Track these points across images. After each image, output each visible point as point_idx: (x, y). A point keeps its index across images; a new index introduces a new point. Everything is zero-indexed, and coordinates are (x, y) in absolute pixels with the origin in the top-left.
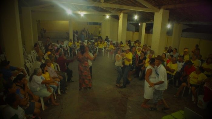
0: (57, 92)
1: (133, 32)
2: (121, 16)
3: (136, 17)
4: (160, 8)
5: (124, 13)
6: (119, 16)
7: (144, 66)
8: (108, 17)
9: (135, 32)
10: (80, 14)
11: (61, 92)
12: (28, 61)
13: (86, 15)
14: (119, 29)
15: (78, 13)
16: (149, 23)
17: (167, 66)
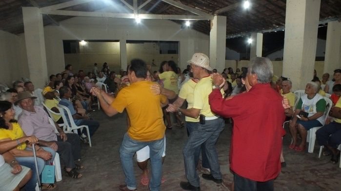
1: (237, 61)
2: (214, 20)
3: (247, 4)
5: (219, 14)
6: (210, 21)
8: (188, 24)
9: (240, 59)
10: (134, 19)
11: (67, 174)
13: (146, 21)
14: (211, 47)
15: (131, 18)
16: (270, 31)
17: (337, 106)
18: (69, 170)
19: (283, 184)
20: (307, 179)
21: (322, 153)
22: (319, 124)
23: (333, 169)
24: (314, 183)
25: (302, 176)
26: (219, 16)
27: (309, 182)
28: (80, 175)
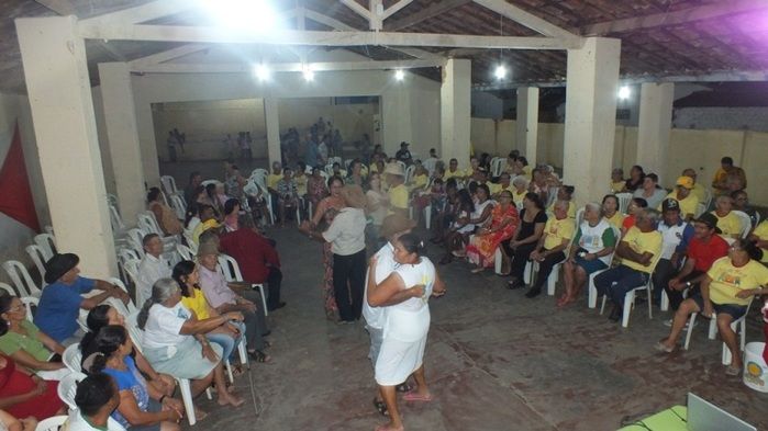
0: (235, 356)
1: (496, 121)
2: (449, 67)
3: (501, 72)
4: (584, 34)
5: (456, 57)
6: (440, 68)
7: (539, 246)
8: (400, 75)
9: (504, 118)
10: (300, 73)
11: (251, 356)
12: (130, 252)
13: (321, 75)
14: (443, 116)
15: (294, 70)
16: (550, 85)
17: (624, 240)
18: (252, 351)
19: (542, 351)
20: (575, 344)
21: (605, 307)
22: (603, 266)
23: (615, 329)
24: (583, 347)
25: (568, 340)
26: (457, 60)
27: (576, 347)
28: (268, 358)
